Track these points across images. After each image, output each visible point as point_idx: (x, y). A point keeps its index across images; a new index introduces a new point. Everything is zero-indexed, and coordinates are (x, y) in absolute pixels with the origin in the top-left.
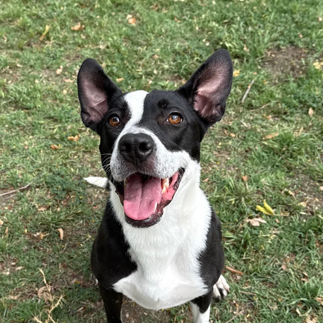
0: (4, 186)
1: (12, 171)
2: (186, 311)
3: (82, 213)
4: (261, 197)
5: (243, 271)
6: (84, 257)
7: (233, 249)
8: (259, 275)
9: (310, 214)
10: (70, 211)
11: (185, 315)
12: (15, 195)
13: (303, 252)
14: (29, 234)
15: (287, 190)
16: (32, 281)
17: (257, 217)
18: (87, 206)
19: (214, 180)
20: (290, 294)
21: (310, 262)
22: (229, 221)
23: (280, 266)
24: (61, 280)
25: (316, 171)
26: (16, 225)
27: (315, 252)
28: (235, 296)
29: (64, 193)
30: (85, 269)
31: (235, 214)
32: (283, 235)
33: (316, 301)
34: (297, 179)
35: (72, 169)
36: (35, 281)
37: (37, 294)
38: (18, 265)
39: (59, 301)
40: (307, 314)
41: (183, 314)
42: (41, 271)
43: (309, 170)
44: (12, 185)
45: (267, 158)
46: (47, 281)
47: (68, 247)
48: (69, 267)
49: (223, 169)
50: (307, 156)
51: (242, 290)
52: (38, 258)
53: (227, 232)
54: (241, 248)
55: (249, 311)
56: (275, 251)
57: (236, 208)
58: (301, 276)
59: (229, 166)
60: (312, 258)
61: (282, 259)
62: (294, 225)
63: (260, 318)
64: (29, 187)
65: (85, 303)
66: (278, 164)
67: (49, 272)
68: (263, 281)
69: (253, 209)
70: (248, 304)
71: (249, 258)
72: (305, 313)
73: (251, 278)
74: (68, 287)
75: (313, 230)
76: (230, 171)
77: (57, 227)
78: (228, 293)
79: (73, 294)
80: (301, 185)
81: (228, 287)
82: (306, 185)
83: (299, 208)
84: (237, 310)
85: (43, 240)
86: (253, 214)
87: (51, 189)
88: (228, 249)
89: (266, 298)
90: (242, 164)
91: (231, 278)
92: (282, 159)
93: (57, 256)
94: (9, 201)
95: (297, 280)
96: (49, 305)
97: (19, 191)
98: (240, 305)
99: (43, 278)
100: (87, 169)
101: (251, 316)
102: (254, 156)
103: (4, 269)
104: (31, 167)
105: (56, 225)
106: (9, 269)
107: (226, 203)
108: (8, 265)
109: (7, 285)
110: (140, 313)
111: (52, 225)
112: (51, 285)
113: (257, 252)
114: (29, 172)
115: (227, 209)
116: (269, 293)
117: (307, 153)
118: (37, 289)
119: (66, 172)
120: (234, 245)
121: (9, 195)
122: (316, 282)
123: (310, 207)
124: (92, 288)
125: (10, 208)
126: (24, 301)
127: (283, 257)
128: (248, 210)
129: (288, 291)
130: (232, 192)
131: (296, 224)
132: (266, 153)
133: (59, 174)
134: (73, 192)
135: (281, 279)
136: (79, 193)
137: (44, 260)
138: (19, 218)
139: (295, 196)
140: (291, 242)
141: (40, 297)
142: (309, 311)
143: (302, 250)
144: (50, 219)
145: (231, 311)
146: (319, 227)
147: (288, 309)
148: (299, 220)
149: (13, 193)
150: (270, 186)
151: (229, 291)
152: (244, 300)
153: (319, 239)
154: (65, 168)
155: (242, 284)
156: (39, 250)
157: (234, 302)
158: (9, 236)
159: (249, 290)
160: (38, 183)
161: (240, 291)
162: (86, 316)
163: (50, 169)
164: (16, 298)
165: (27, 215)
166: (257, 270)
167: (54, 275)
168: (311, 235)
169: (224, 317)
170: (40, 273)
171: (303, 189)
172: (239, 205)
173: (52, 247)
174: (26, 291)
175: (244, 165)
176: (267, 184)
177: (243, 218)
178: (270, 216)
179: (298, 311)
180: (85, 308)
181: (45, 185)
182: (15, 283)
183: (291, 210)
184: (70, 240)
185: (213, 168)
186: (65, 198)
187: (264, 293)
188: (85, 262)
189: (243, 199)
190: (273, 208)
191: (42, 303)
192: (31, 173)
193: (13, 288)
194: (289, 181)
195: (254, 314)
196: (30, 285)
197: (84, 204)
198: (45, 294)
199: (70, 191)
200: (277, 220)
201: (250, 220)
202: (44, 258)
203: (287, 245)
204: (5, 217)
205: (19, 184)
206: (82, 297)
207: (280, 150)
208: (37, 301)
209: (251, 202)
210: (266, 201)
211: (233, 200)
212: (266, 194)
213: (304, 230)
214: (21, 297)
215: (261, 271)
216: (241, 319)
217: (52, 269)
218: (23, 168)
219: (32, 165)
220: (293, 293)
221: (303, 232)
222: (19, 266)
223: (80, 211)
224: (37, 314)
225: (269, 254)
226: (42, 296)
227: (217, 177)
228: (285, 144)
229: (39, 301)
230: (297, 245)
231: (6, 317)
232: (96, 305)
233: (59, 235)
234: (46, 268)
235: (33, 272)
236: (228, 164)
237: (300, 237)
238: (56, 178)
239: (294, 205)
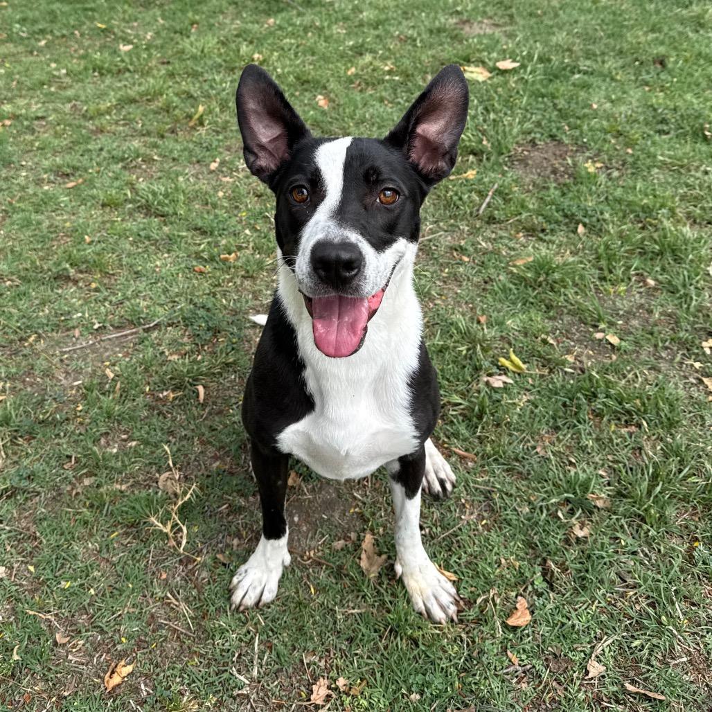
0: (120, 323)
1: (133, 301)
2: (389, 515)
3: (235, 363)
4: (507, 346)
5: (476, 455)
6: (234, 429)
7: (463, 421)
8: (502, 461)
9: (580, 372)
10: (216, 361)
11: (386, 520)
12: (134, 336)
13: (568, 428)
14: (152, 393)
15: (545, 337)
16: (150, 463)
17: (500, 375)
18: (243, 353)
19: (437, 320)
20: (548, 488)
21: (579, 443)
22: (458, 380)
23: (534, 448)
24: (196, 463)
25: (589, 310)
26: (132, 380)
27: (587, 426)
28: (465, 493)
29: (210, 334)
30: (233, 448)
31: (466, 369)
32: (539, 401)
33: (587, 499)
34: (560, 322)
35: (224, 301)
36: (155, 464)
37: (157, 482)
38: (131, 439)
39: (191, 491)
40: (574, 520)
41: (384, 519)
42: (166, 448)
43: (578, 309)
44: (132, 322)
45: (516, 292)
46: (174, 464)
47: (210, 413)
48: (210, 443)
49: (450, 307)
50: (576, 289)
51: (475, 482)
52: (162, 429)
53: (454, 396)
54: (475, 420)
55: (485, 514)
56: (527, 425)
57: (468, 361)
58: (565, 463)
59: (459, 302)
60: (583, 436)
61: (537, 437)
62: (556, 387)
63: (503, 525)
64: (156, 325)
65: (231, 498)
66: (531, 300)
67: (179, 450)
68: (507, 470)
69: (495, 363)
70: (484, 504)
71: (487, 435)
72: (571, 518)
73: (489, 464)
74: (206, 473)
75: (583, 394)
76: (461, 310)
77: (195, 383)
78: (454, 486)
79: (213, 484)
80: (566, 330)
81: (453, 477)
82: (574, 331)
83: (564, 363)
84: (467, 513)
85: (172, 402)
86: (495, 370)
87: (190, 328)
88: (455, 420)
89: (511, 495)
90: (479, 299)
91: (459, 466)
92: (538, 293)
93: (192, 427)
94: (125, 344)
95: (560, 469)
96: (175, 499)
97: (141, 331)
98: (472, 505)
99: (168, 458)
100: (247, 302)
101: (489, 522)
102: (496, 288)
103: (109, 445)
104: (163, 297)
105: (194, 380)
106: (116, 445)
107: (453, 354)
108: (116, 439)
109: (113, 468)
110: (316, 516)
111: (187, 379)
112: (180, 470)
113: (498, 425)
114: (158, 304)
115: (454, 362)
116: (517, 488)
117: (576, 285)
118: (157, 475)
119: (214, 305)
120: (464, 416)
121: (126, 336)
122: (588, 471)
123: (580, 362)
124: (242, 476)
125: (127, 354)
126: (136, 492)
127: (538, 434)
128: (486, 364)
129: (545, 484)
130: (463, 338)
131: (558, 385)
132: (515, 284)
133: (203, 307)
134: (223, 333)
135: (535, 466)
136: (232, 334)
137: (171, 433)
138: (138, 369)
139: (558, 346)
140: (551, 413)
141: (161, 487)
142: (577, 515)
143: (567, 425)
144: (185, 370)
145: (457, 515)
146: (593, 390)
147: (545, 512)
148: (564, 380)
149: (132, 334)
150: (519, 331)
151: (457, 485)
152: (478, 498)
153: (593, 408)
154: (213, 299)
155: (475, 474)
156: (165, 418)
157: (463, 501)
158: (121, 395)
159: (486, 483)
160: (170, 319)
161: (472, 485)
162: (231, 517)
163: (191, 299)
164: (124, 487)
165: (152, 365)
166: (499, 452)
167: (186, 455)
168: (580, 402)
169: (446, 522)
170: (164, 450)
171: (569, 336)
172: (473, 356)
173: (186, 414)
174: (141, 477)
175: (481, 301)
176: (516, 328)
177: (479, 376)
178: (519, 374)
179: (560, 514)
180: (230, 505)
181: (182, 323)
182: (125, 466)
183: (551, 365)
184: (214, 403)
185: (435, 305)
186: (210, 341)
187: (509, 488)
188: (234, 436)
189: (479, 347)
190: (524, 363)
191: (165, 497)
192: (161, 305)
193: (121, 473)
194: (549, 325)
195: (492, 519)
196: (147, 469)
197: (238, 351)
198: (169, 483)
199: (219, 332)
200: (530, 381)
201: (489, 378)
202: (172, 429)
203: (544, 417)
204: (117, 368)
205: (142, 320)
206: (226, 488)
207: (535, 281)
208: (157, 493)
209: (491, 353)
210: (514, 351)
211: (463, 349)
212: (513, 342)
213: (570, 396)
214: (132, 486)
215: (504, 454)
216: (473, 527)
217: (183, 446)
218: (151, 298)
219: (164, 294)
220: (553, 488)
221: (570, 399)
222: (134, 440)
223: (231, 360)
224: (155, 513)
225: (518, 431)
226: (164, 486)
227: (441, 317)
228: (542, 272)
229: (160, 494)
230: (560, 418)
231: (106, 516)
232: (248, 502)
233: (198, 396)
234: (175, 444)
235: (153, 449)
236: (458, 299)
237: (564, 405)
238: (198, 312)
239: (555, 359)
